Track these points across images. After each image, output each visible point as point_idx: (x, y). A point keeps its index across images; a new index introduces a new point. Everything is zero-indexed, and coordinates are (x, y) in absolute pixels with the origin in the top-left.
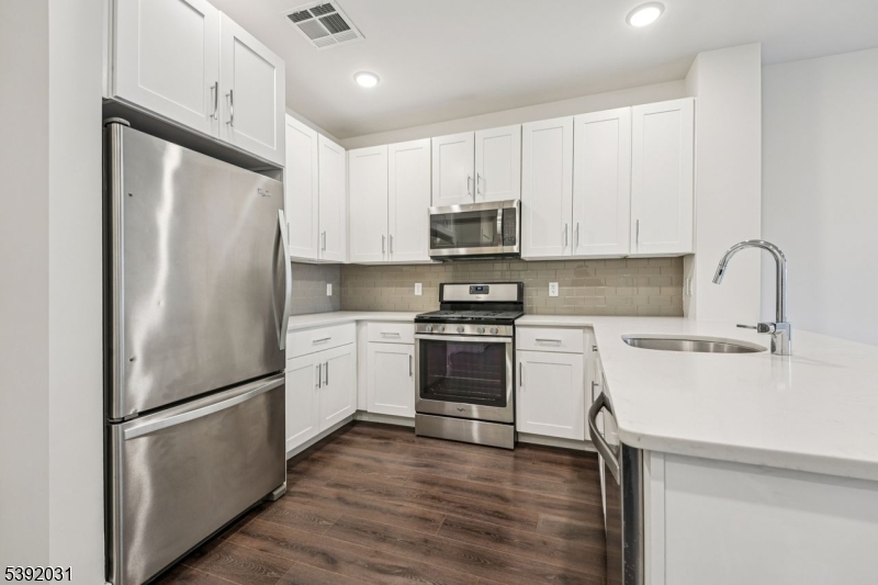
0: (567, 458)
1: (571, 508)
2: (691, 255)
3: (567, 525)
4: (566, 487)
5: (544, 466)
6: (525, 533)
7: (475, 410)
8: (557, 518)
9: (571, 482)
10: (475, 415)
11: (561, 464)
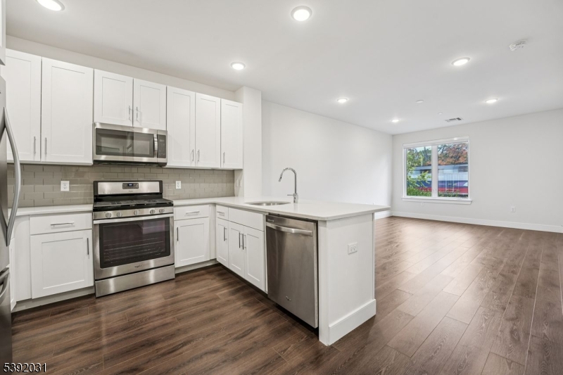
0: (203, 272)
1: (224, 286)
2: (241, 170)
3: (230, 292)
4: (214, 281)
5: (196, 278)
6: (217, 302)
7: (152, 263)
8: (223, 292)
9: (214, 279)
10: (152, 266)
11: (203, 275)
